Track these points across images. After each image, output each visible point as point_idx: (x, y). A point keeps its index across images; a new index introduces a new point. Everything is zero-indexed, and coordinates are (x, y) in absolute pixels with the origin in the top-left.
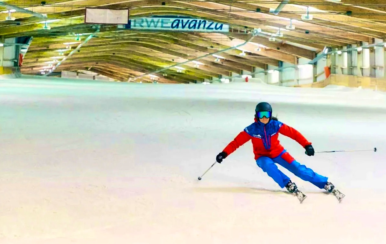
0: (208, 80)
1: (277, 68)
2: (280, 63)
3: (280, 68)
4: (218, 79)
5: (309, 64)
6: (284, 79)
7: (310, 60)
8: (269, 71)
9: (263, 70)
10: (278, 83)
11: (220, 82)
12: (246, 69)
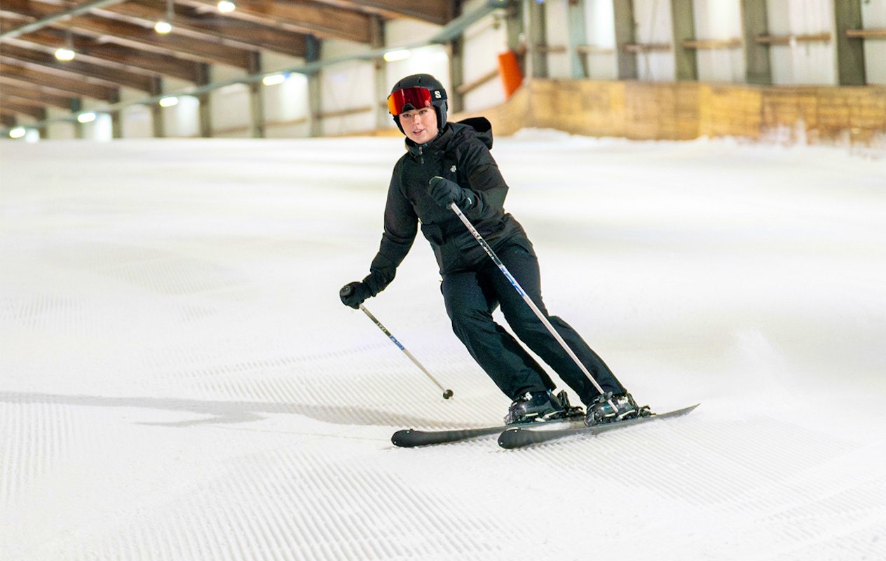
0: (31, 121)
1: (299, 62)
2: (310, 45)
3: (313, 66)
4: (66, 114)
5: (434, 42)
6: (328, 105)
7: (435, 30)
8: (268, 80)
9: (240, 73)
10: (302, 121)
11: (78, 126)
12: (173, 74)
